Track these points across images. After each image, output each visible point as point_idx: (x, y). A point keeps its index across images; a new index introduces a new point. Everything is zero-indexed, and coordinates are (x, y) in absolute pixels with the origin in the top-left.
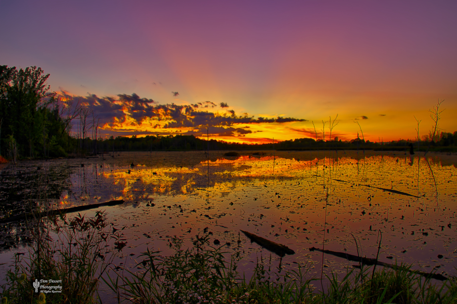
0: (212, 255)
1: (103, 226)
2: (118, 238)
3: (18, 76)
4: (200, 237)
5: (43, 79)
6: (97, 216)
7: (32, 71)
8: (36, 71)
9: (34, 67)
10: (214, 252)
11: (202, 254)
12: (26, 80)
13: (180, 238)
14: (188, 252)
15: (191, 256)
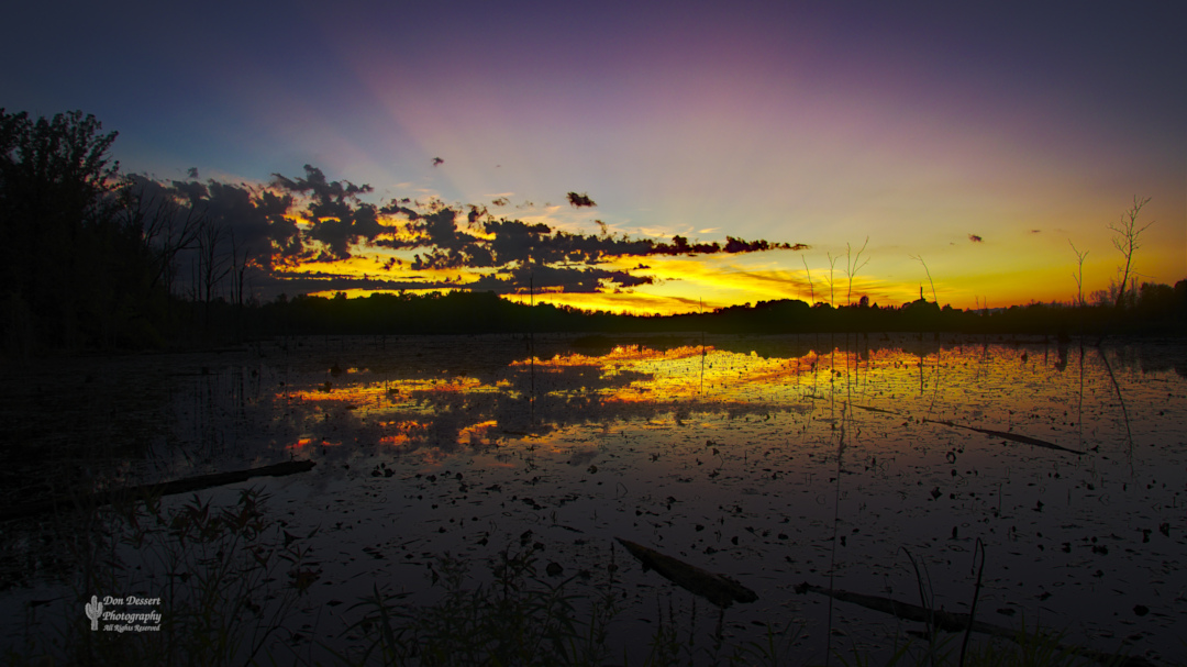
0: (543, 603)
1: (259, 528)
2: (296, 559)
3: (34, 135)
4: (511, 556)
5: (101, 145)
6: (244, 504)
7: (70, 122)
8: (83, 124)
9: (75, 111)
10: (548, 594)
11: (516, 599)
12: (55, 146)
13: (460, 559)
14: (479, 596)
15: (489, 605)
